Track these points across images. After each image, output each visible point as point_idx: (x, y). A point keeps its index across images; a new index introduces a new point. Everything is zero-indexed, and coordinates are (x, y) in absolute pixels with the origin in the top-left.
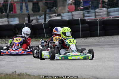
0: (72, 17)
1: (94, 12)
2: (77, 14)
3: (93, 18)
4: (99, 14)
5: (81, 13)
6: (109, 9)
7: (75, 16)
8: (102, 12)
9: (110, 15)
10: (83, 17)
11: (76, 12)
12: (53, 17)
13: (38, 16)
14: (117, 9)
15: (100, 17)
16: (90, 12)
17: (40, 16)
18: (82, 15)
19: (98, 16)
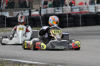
0: (47, 12)
1: (62, 8)
2: (50, 10)
3: (61, 12)
4: (65, 10)
5: (53, 9)
6: (72, 7)
7: (49, 11)
8: (68, 9)
9: (73, 11)
10: (54, 12)
11: (49, 8)
12: (33, 12)
13: (23, 11)
14: (78, 7)
15: (66, 12)
16: (59, 9)
17: (24, 11)
18: (53, 11)
19: (64, 11)
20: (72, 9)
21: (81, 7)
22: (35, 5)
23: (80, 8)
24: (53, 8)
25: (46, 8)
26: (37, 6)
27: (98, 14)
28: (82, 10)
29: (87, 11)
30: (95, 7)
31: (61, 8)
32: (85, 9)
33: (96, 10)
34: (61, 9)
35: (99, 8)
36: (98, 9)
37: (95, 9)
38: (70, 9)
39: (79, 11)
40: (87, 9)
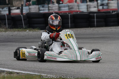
20: (59, 8)
21: (71, 6)
22: (15, 2)
23: (69, 6)
24: (37, 6)
25: (29, 6)
26: (18, 2)
27: (91, 14)
28: (72, 9)
29: (78, 10)
30: (87, 6)
31: (46, 5)
32: (75, 7)
33: (89, 9)
34: (46, 7)
35: (91, 6)
36: (90, 8)
37: (87, 8)
38: (57, 8)
39: (68, 10)
40: (77, 7)
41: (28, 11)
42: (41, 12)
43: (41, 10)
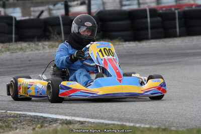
41: (101, 8)
42: (125, 8)
43: (125, 5)
